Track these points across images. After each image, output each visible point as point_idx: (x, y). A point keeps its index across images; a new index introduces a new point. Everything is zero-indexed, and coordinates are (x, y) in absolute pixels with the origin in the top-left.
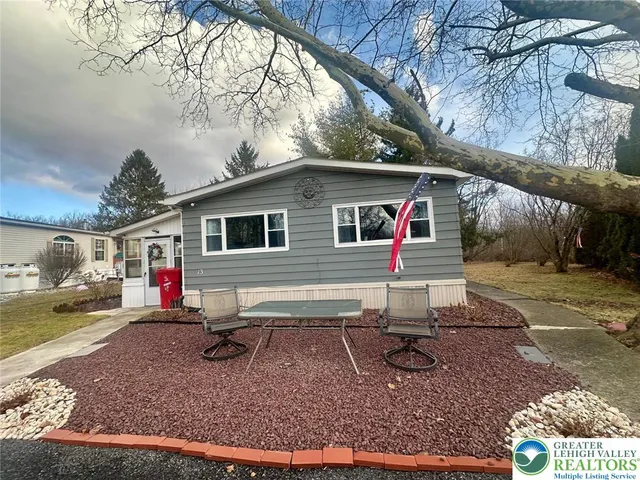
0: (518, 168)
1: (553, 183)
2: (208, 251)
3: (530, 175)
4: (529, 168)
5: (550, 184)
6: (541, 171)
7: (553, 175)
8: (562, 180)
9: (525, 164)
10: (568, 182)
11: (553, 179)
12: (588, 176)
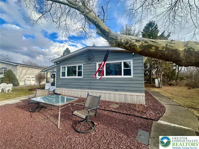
0: (135, 44)
1: (153, 50)
2: (62, 76)
3: (141, 46)
4: (140, 43)
5: (151, 50)
6: (147, 44)
7: (153, 46)
8: (157, 48)
9: (139, 41)
10: (160, 49)
11: (153, 48)
12: (172, 45)
